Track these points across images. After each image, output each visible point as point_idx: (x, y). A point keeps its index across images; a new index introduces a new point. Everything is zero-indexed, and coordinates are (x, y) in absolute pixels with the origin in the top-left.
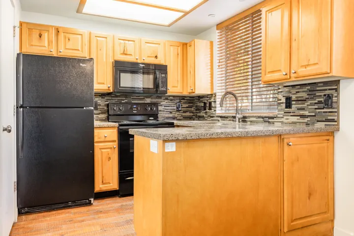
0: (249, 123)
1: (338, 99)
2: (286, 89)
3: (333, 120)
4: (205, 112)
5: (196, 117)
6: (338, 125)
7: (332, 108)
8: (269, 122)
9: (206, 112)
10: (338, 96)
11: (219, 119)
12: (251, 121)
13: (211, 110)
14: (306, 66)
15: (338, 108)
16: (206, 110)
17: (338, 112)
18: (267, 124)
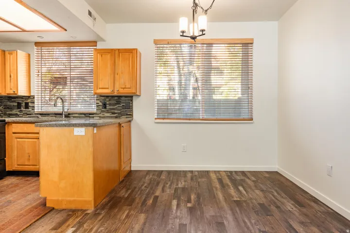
0: (72, 118)
1: (132, 106)
2: (103, 98)
3: (130, 115)
4: (19, 110)
5: (4, 115)
6: (133, 117)
7: (129, 109)
8: (90, 117)
9: (21, 111)
10: (132, 103)
11: (39, 116)
12: (74, 117)
13: (28, 108)
14: (124, 88)
15: (132, 109)
16: (20, 108)
17: (132, 111)
18: (88, 118)
